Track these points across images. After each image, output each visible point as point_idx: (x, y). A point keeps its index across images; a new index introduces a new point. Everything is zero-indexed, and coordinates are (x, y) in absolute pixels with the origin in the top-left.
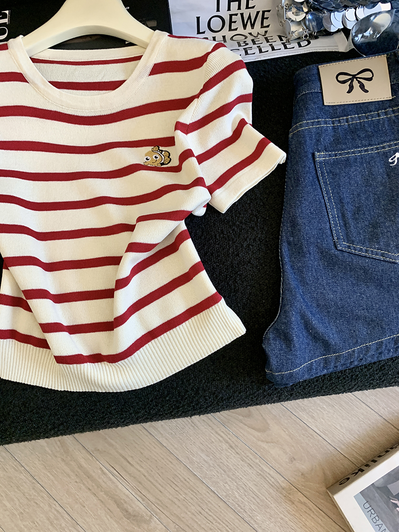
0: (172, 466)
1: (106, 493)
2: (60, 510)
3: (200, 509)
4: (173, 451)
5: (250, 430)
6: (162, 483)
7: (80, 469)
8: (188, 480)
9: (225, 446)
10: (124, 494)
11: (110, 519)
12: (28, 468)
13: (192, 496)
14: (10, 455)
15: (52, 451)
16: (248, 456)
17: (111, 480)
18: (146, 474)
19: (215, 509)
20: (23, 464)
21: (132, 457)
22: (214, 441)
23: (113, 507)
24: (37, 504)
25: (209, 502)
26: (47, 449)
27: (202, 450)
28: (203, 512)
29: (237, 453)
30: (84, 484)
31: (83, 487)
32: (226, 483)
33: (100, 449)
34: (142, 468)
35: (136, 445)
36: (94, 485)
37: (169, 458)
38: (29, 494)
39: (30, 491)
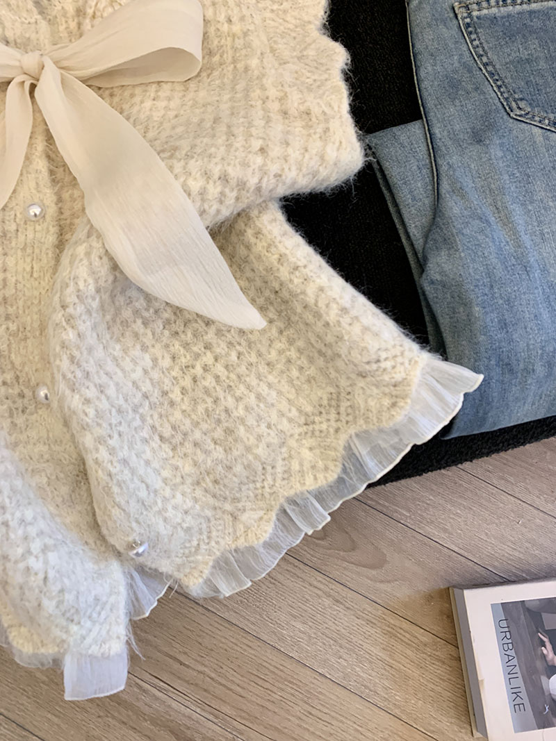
0: (253, 652)
1: (154, 722)
3: (310, 709)
4: (250, 628)
5: (360, 569)
6: (241, 683)
8: (281, 668)
9: (327, 602)
12: (10, 716)
13: (293, 691)
16: (364, 609)
17: (157, 699)
18: (213, 675)
19: (331, 702)
21: (185, 653)
22: (309, 598)
25: (319, 693)
27: (295, 617)
28: (314, 712)
29: (348, 608)
30: (113, 717)
31: (112, 722)
32: (340, 657)
34: (205, 666)
35: (189, 633)
36: (130, 713)
37: (245, 641)
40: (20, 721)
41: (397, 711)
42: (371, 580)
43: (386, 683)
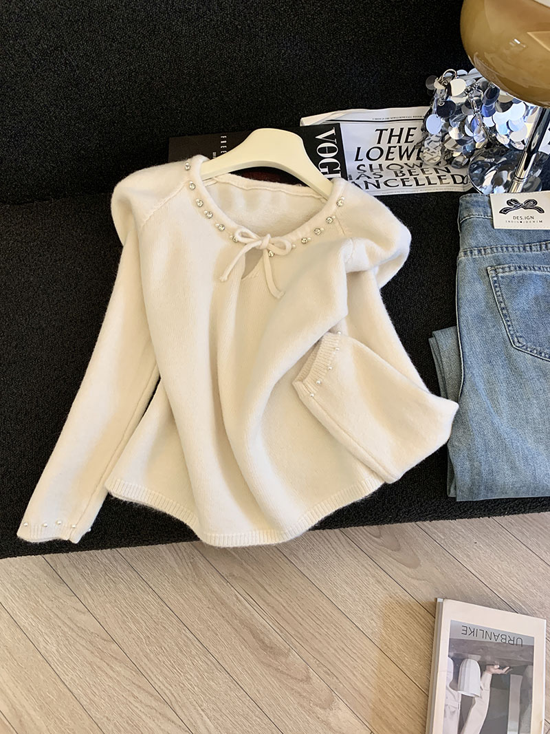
0: (313, 597)
1: (242, 622)
2: (191, 637)
3: (344, 646)
4: (315, 582)
5: (398, 565)
6: (301, 615)
7: (213, 594)
8: (331, 614)
9: (372, 580)
11: (244, 649)
12: (155, 589)
13: (335, 631)
14: (137, 575)
15: (183, 573)
16: (396, 593)
17: (246, 608)
18: (285, 605)
19: (359, 646)
20: (151, 585)
21: (270, 585)
23: (249, 637)
24: (163, 627)
25: (353, 638)
26: (178, 571)
27: (347, 583)
28: (346, 649)
29: (385, 588)
30: (217, 611)
31: (217, 614)
32: (373, 620)
33: (236, 575)
34: (282, 598)
35: (275, 573)
36: (228, 612)
37: (309, 588)
38: (157, 617)
39: (158, 614)
40: (162, 596)
41: (403, 667)
42: (405, 574)
43: (401, 647)
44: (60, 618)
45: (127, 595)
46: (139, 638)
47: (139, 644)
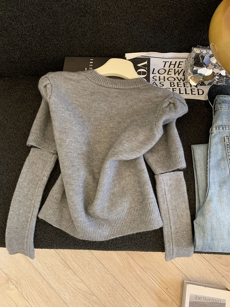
1: (151, 288)
2: (128, 294)
4: (183, 272)
5: (221, 265)
7: (137, 276)
9: (208, 272)
10: (159, 289)
11: (152, 300)
12: (111, 273)
14: (103, 266)
15: (123, 266)
16: (220, 278)
17: (152, 282)
20: (110, 271)
21: (163, 272)
22: (203, 268)
23: (154, 295)
24: (116, 290)
26: (121, 264)
27: (197, 272)
29: (214, 275)
31: (139, 284)
33: (147, 267)
34: (168, 278)
35: (165, 267)
36: (144, 284)
38: (113, 285)
39: (114, 284)
40: (114, 275)
42: (224, 269)
44: (69, 284)
45: (99, 275)
46: (105, 294)
47: (106, 297)
